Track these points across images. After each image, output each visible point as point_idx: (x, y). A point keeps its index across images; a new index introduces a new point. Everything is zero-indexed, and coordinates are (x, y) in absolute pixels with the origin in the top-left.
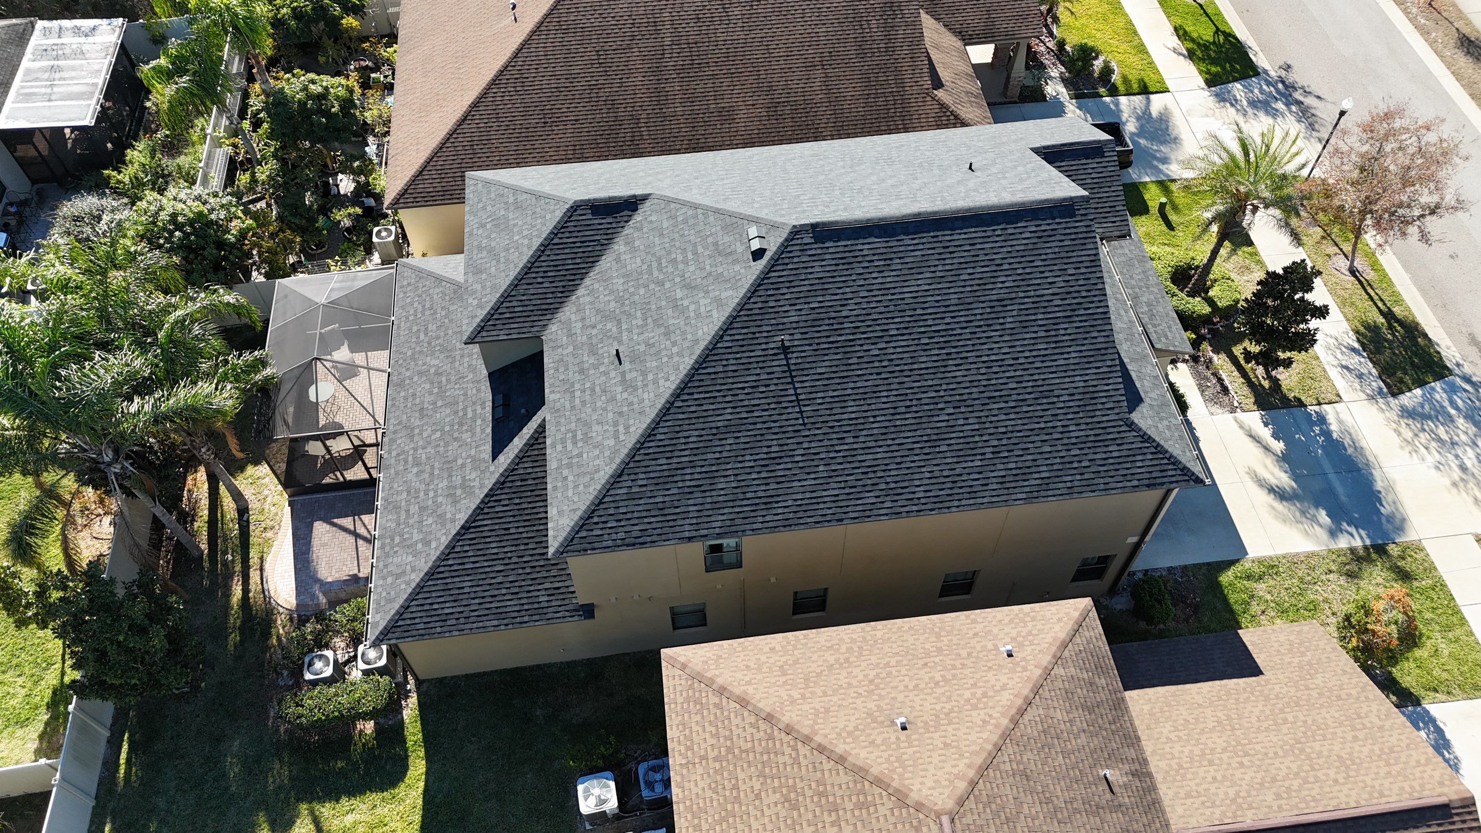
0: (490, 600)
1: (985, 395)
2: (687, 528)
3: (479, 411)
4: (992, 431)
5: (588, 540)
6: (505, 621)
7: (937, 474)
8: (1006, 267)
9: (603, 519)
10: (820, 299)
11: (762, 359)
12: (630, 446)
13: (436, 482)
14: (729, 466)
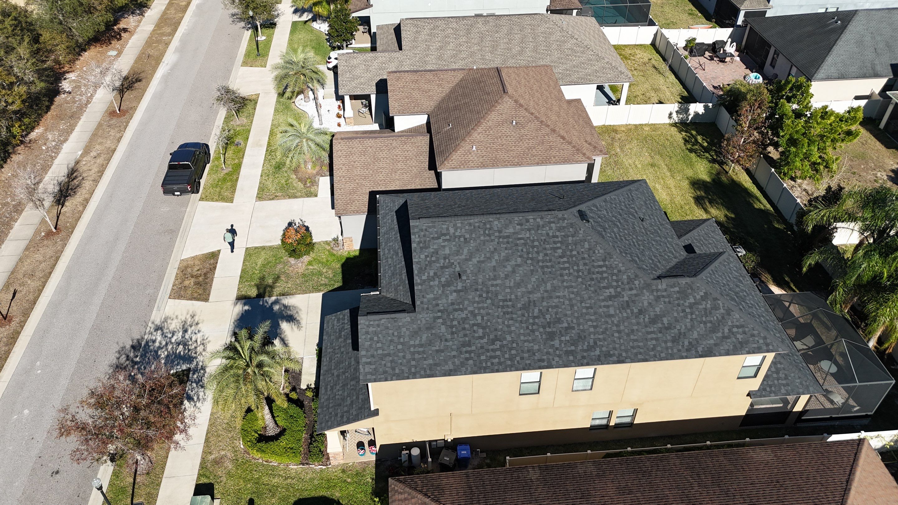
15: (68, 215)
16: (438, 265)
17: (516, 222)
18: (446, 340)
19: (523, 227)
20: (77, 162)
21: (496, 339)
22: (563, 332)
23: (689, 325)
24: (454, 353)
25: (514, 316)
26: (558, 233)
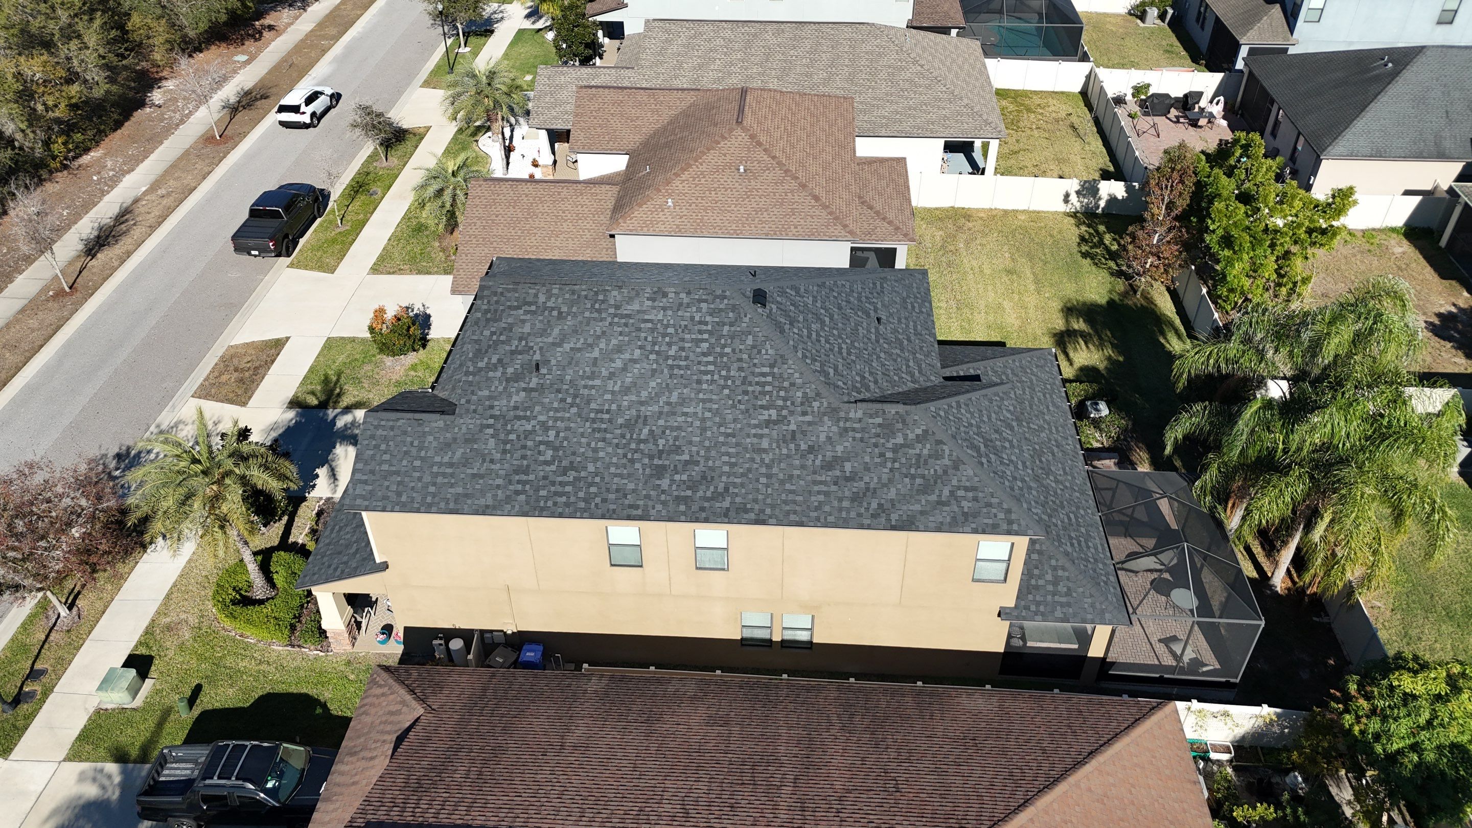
15: (94, 270)
16: (508, 348)
17: (647, 295)
18: (492, 461)
19: (656, 304)
20: (136, 201)
21: (572, 467)
22: (680, 467)
23: (885, 478)
24: (499, 481)
25: (608, 436)
26: (708, 318)
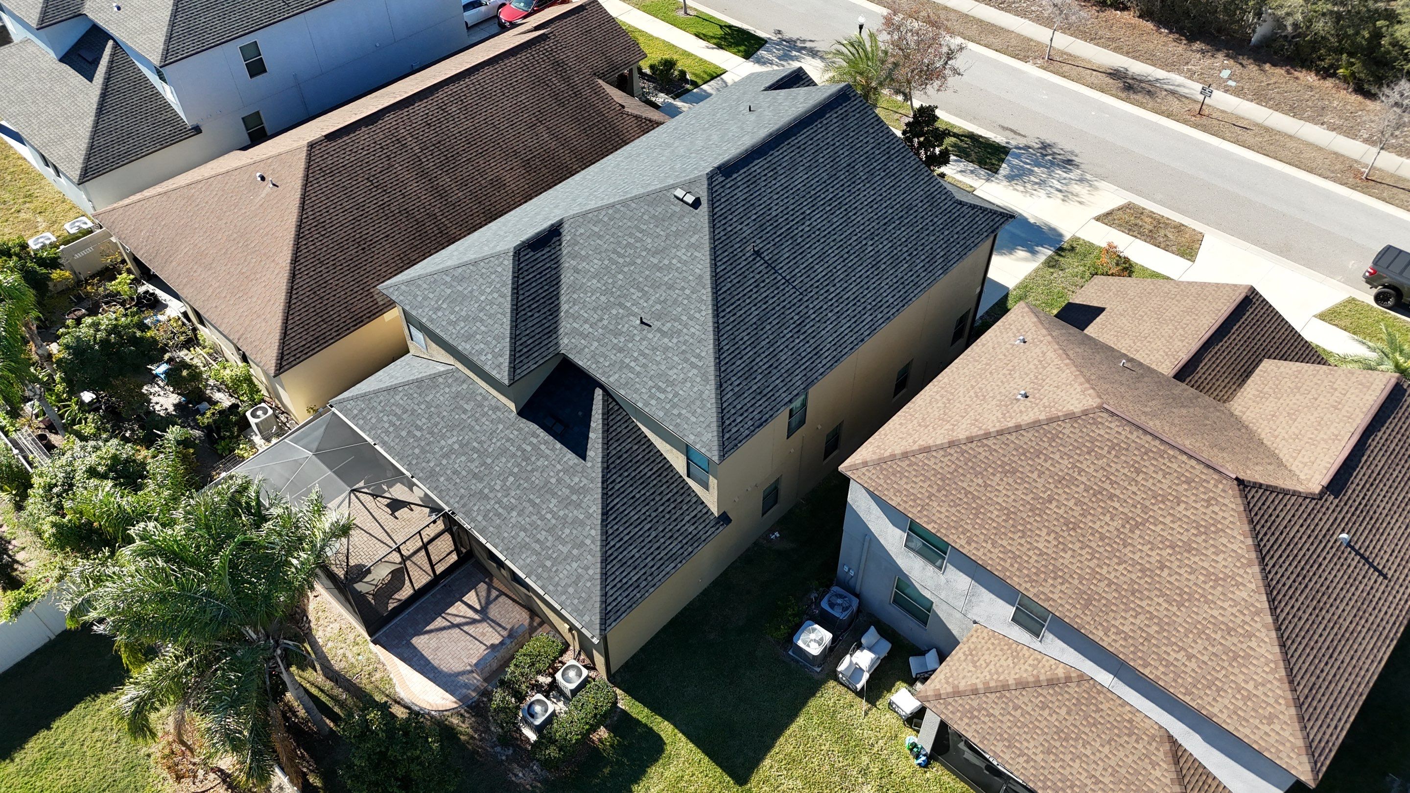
0: (658, 552)
1: (881, 224)
2: (784, 395)
3: (535, 441)
4: (899, 243)
5: (733, 437)
6: (678, 560)
7: (891, 284)
8: (838, 144)
9: (732, 419)
10: (754, 212)
11: (748, 266)
12: (713, 364)
13: (544, 506)
14: (779, 344)
